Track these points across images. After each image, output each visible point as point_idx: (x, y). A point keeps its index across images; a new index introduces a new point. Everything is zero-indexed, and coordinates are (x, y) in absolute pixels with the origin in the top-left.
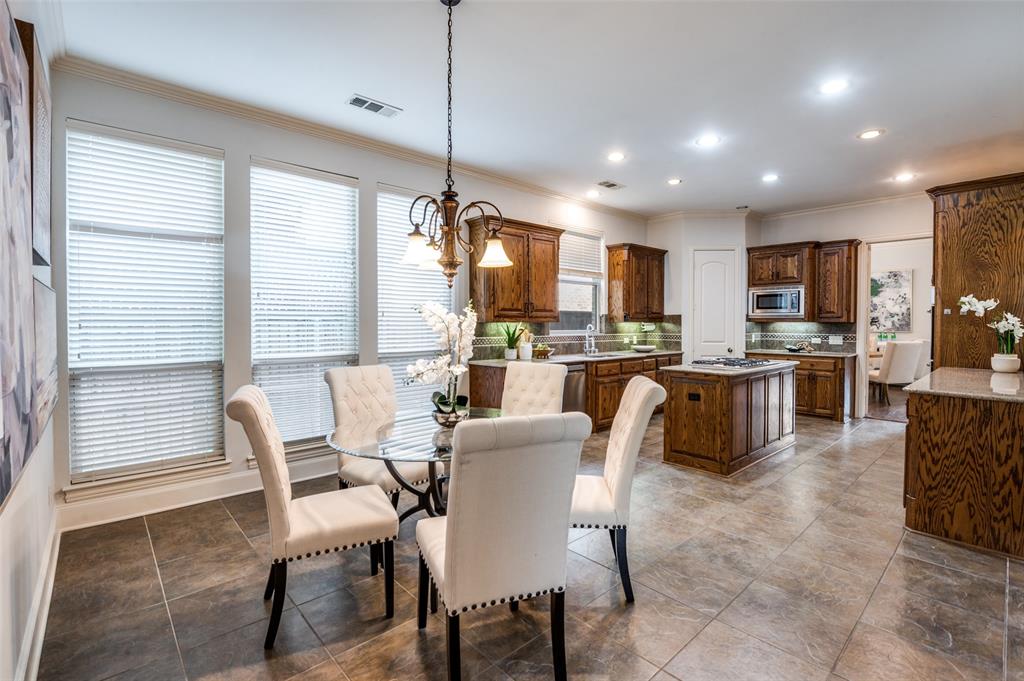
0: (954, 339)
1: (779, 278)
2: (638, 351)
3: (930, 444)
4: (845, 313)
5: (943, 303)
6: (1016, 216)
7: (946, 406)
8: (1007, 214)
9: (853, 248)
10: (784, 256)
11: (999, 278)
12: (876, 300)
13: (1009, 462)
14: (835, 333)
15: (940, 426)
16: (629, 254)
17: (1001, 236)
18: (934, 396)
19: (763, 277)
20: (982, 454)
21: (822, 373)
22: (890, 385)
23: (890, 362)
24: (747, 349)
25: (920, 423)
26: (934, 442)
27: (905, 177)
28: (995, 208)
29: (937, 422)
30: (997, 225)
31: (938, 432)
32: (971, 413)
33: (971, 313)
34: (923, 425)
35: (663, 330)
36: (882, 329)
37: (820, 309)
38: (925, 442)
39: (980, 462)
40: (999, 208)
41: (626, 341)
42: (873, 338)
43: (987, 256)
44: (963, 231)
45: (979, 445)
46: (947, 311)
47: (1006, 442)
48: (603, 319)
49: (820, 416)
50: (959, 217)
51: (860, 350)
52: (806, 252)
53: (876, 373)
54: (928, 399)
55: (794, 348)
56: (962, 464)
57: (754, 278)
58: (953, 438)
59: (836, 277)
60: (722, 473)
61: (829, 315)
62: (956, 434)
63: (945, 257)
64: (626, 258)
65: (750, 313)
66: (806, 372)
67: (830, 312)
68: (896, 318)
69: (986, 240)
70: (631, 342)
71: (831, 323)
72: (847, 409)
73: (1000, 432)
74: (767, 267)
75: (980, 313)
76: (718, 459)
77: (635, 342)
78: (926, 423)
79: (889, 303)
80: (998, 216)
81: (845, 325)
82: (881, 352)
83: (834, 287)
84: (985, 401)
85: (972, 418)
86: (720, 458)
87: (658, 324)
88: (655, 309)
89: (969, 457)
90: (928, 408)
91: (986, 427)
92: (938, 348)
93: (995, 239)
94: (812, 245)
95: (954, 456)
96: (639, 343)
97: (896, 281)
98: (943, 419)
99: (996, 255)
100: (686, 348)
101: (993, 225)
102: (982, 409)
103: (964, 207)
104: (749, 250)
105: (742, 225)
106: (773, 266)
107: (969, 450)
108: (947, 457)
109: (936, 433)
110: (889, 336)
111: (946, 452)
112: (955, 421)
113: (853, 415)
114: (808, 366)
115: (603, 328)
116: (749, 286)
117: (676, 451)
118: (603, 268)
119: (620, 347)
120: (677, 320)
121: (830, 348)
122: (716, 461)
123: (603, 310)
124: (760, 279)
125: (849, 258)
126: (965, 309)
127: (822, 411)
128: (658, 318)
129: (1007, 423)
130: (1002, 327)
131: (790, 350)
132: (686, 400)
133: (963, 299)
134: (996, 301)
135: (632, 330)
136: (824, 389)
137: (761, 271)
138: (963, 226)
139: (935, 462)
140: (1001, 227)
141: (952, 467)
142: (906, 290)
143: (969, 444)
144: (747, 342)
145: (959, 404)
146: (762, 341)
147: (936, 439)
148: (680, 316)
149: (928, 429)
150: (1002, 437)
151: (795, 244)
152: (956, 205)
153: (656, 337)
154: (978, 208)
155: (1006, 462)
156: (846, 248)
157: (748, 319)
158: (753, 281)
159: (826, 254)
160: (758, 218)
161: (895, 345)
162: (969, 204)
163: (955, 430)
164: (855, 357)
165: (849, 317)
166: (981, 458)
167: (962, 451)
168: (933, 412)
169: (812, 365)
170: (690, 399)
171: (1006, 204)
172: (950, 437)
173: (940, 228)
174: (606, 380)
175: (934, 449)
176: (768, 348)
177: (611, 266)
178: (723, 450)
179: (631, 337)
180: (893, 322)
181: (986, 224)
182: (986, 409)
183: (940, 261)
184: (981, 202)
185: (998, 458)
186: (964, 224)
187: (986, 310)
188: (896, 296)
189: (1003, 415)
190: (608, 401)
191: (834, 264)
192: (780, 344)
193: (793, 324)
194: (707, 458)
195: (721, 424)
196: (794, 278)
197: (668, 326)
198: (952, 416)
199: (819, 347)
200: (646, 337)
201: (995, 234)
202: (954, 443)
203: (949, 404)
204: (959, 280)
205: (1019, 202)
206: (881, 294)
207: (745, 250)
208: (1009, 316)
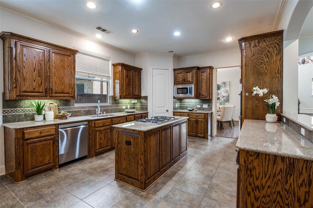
0: (250, 106)
1: (185, 81)
2: (128, 112)
3: (253, 186)
4: (208, 95)
5: (245, 91)
6: (274, 51)
7: (264, 161)
8: (270, 51)
9: (211, 70)
10: (186, 73)
11: (267, 79)
12: (219, 91)
13: (307, 204)
14: (205, 103)
15: (259, 174)
16: (122, 68)
17: (268, 60)
18: (256, 153)
19: (179, 81)
20: (287, 196)
21: (200, 120)
22: (224, 122)
23: (223, 114)
24: (174, 110)
25: (247, 171)
26: (256, 185)
27: (229, 39)
28: (265, 48)
29: (258, 171)
30: (266, 56)
31: (259, 178)
32: (280, 166)
33: (257, 95)
34: (249, 172)
35: (141, 103)
36: (221, 101)
37: (200, 94)
38: (250, 184)
39: (287, 202)
40: (267, 48)
41: (124, 107)
42: (218, 104)
43: (262, 69)
44: (253, 58)
45: (286, 190)
46: (247, 94)
47: (304, 189)
48: (111, 97)
49: (200, 137)
50: (251, 52)
51: (214, 110)
52: (195, 71)
53: (219, 117)
54: (252, 154)
55: (191, 109)
56: (274, 202)
57: (176, 81)
58: (268, 184)
59: (205, 81)
60: (141, 188)
61: (203, 96)
62: (270, 180)
63: (246, 69)
64: (121, 70)
65: (175, 95)
66: (194, 119)
67: (203, 95)
68: (225, 98)
69: (262, 62)
70: (127, 108)
71: (204, 99)
72: (209, 133)
73: (300, 181)
74: (180, 76)
75: (261, 94)
76: (140, 180)
77: (129, 108)
78: (250, 171)
79: (222, 92)
80: (267, 51)
81: (208, 100)
82: (221, 109)
83: (204, 85)
84: (289, 158)
85: (281, 169)
86: (141, 179)
87: (139, 100)
88: (137, 93)
89: (279, 197)
90: (252, 161)
91: (290, 177)
92: (244, 111)
93: (266, 61)
94: (196, 68)
95: (269, 196)
96: (131, 108)
97: (225, 85)
98: (261, 169)
99: (266, 69)
100: (150, 110)
101: (265, 55)
102: (288, 164)
103: (253, 47)
104: (175, 70)
105: (171, 60)
106: (183, 76)
107: (279, 192)
108: (264, 196)
109: (257, 179)
110: (223, 104)
111: (264, 192)
112: (269, 171)
113: (211, 136)
114: (195, 117)
115: (111, 102)
116: (174, 85)
117: (120, 174)
118: (111, 74)
119: (121, 111)
120: (146, 98)
121: (203, 109)
122: (139, 181)
123: (111, 94)
124: (178, 82)
125: (210, 74)
126: (255, 93)
127: (200, 135)
128: (138, 97)
129: (305, 175)
130: (271, 101)
131: (190, 110)
132: (124, 144)
133: (254, 88)
134: (267, 89)
135: (127, 102)
136: (201, 126)
137: (178, 78)
138: (253, 56)
139: (257, 199)
140: (268, 56)
141: (267, 204)
142: (228, 88)
143: (279, 188)
144: (174, 107)
145: (272, 159)
146: (180, 107)
147: (258, 183)
148: (147, 96)
149: (252, 176)
150: (302, 185)
151: (190, 68)
152: (250, 47)
153: (138, 106)
154: (259, 47)
155: (304, 203)
156: (208, 70)
157: (174, 98)
158: (176, 82)
159: (202, 72)
160: (178, 57)
161: (225, 107)
162: (255, 46)
163: (269, 178)
164: (212, 113)
165: (210, 97)
166: (287, 200)
167: (274, 193)
168: (256, 163)
169: (197, 116)
170: (126, 144)
171: (269, 46)
172: (266, 182)
173: (244, 57)
174: (101, 129)
175: (256, 190)
176: (182, 109)
177: (115, 74)
178: (142, 175)
179: (127, 106)
180: (224, 99)
181: (262, 55)
182: (290, 164)
183: (244, 71)
184: (260, 45)
185: (299, 200)
186: (254, 55)
187: (263, 93)
188: (225, 90)
189: (302, 169)
190: (103, 139)
191: (205, 76)
192: (186, 108)
193: (191, 100)
194: (135, 179)
195: (141, 159)
196: (190, 81)
197: (143, 101)
198: (268, 168)
199: (200, 109)
200: (134, 105)
201: (265, 59)
202: (269, 187)
203: (265, 159)
204: (252, 80)
205: (274, 45)
206: (220, 90)
207: (173, 70)
208: (274, 96)
